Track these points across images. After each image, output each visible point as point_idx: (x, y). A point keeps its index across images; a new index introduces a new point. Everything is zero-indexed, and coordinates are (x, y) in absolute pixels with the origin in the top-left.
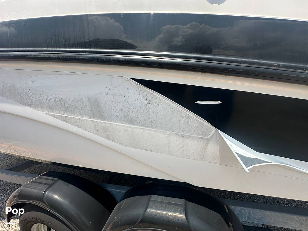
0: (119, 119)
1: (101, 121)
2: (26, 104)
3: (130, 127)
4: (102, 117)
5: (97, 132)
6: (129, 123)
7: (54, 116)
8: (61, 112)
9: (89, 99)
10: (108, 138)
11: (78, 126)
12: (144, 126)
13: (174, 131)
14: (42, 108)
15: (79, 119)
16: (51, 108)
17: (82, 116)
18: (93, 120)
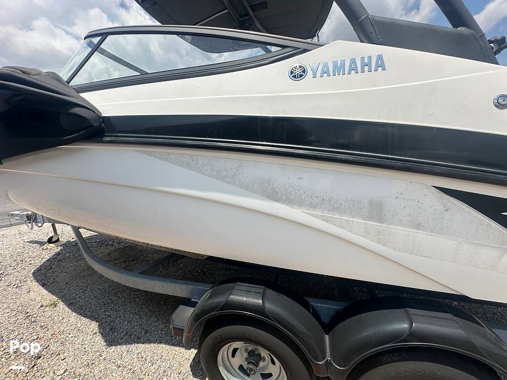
0: (402, 224)
1: (378, 224)
2: (278, 200)
3: (413, 232)
4: (380, 220)
5: (366, 234)
6: (413, 228)
7: (313, 215)
8: (325, 212)
9: (370, 202)
10: (379, 242)
11: (342, 227)
12: (432, 232)
13: (468, 239)
14: (299, 205)
15: (347, 221)
16: (312, 206)
17: (354, 217)
18: (368, 222)
